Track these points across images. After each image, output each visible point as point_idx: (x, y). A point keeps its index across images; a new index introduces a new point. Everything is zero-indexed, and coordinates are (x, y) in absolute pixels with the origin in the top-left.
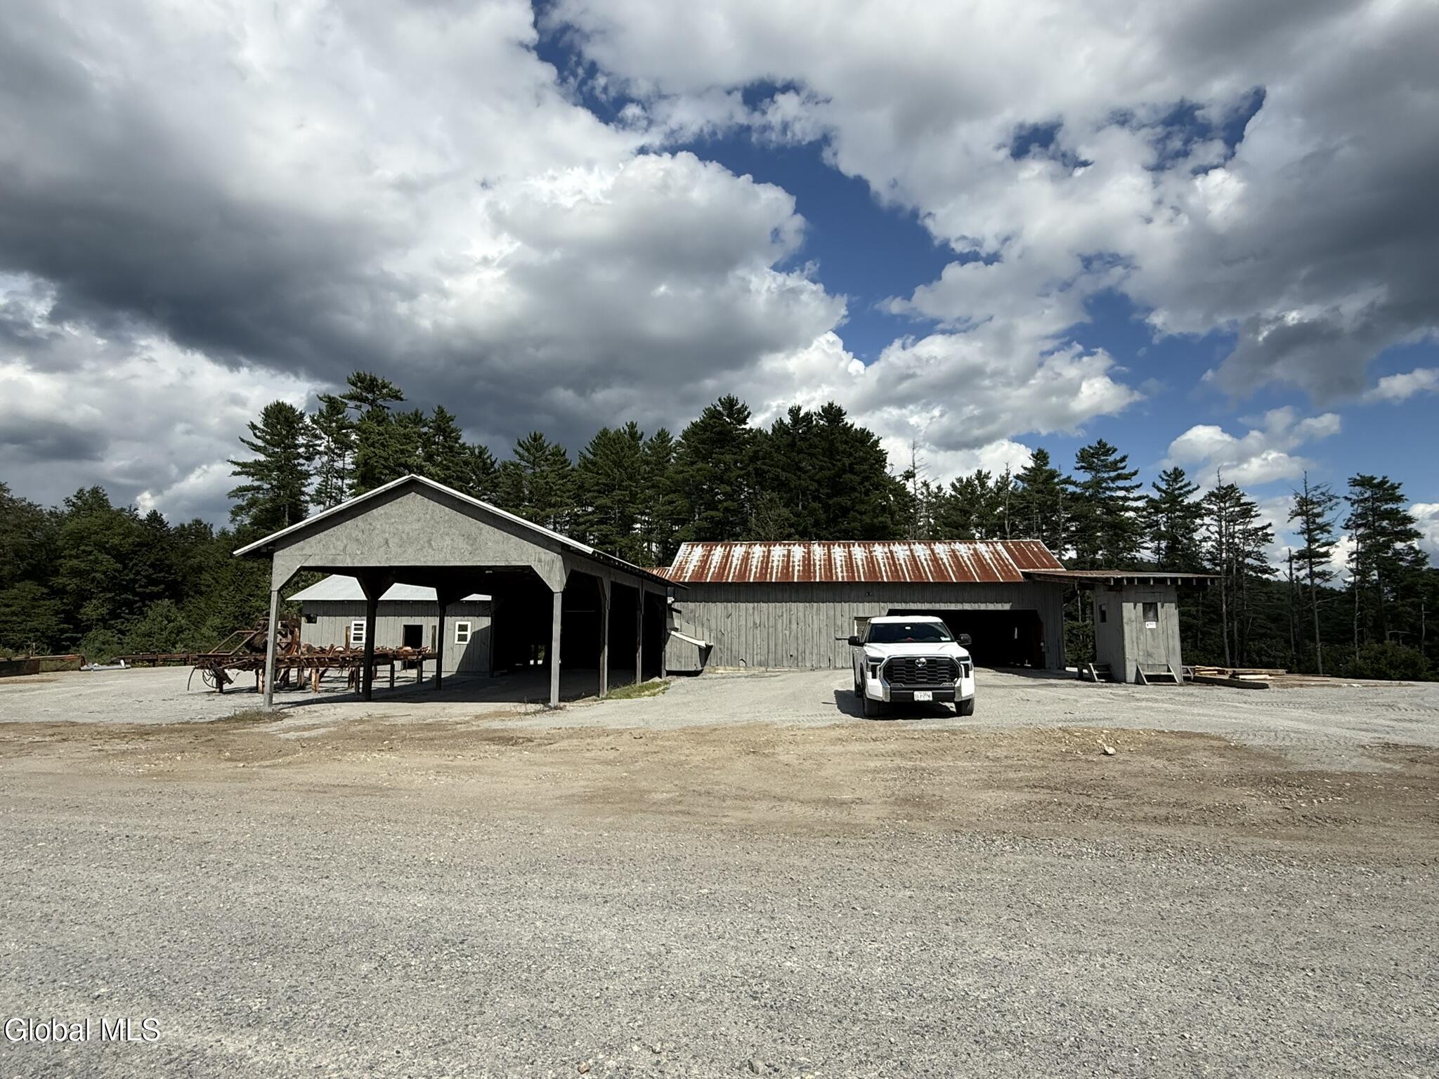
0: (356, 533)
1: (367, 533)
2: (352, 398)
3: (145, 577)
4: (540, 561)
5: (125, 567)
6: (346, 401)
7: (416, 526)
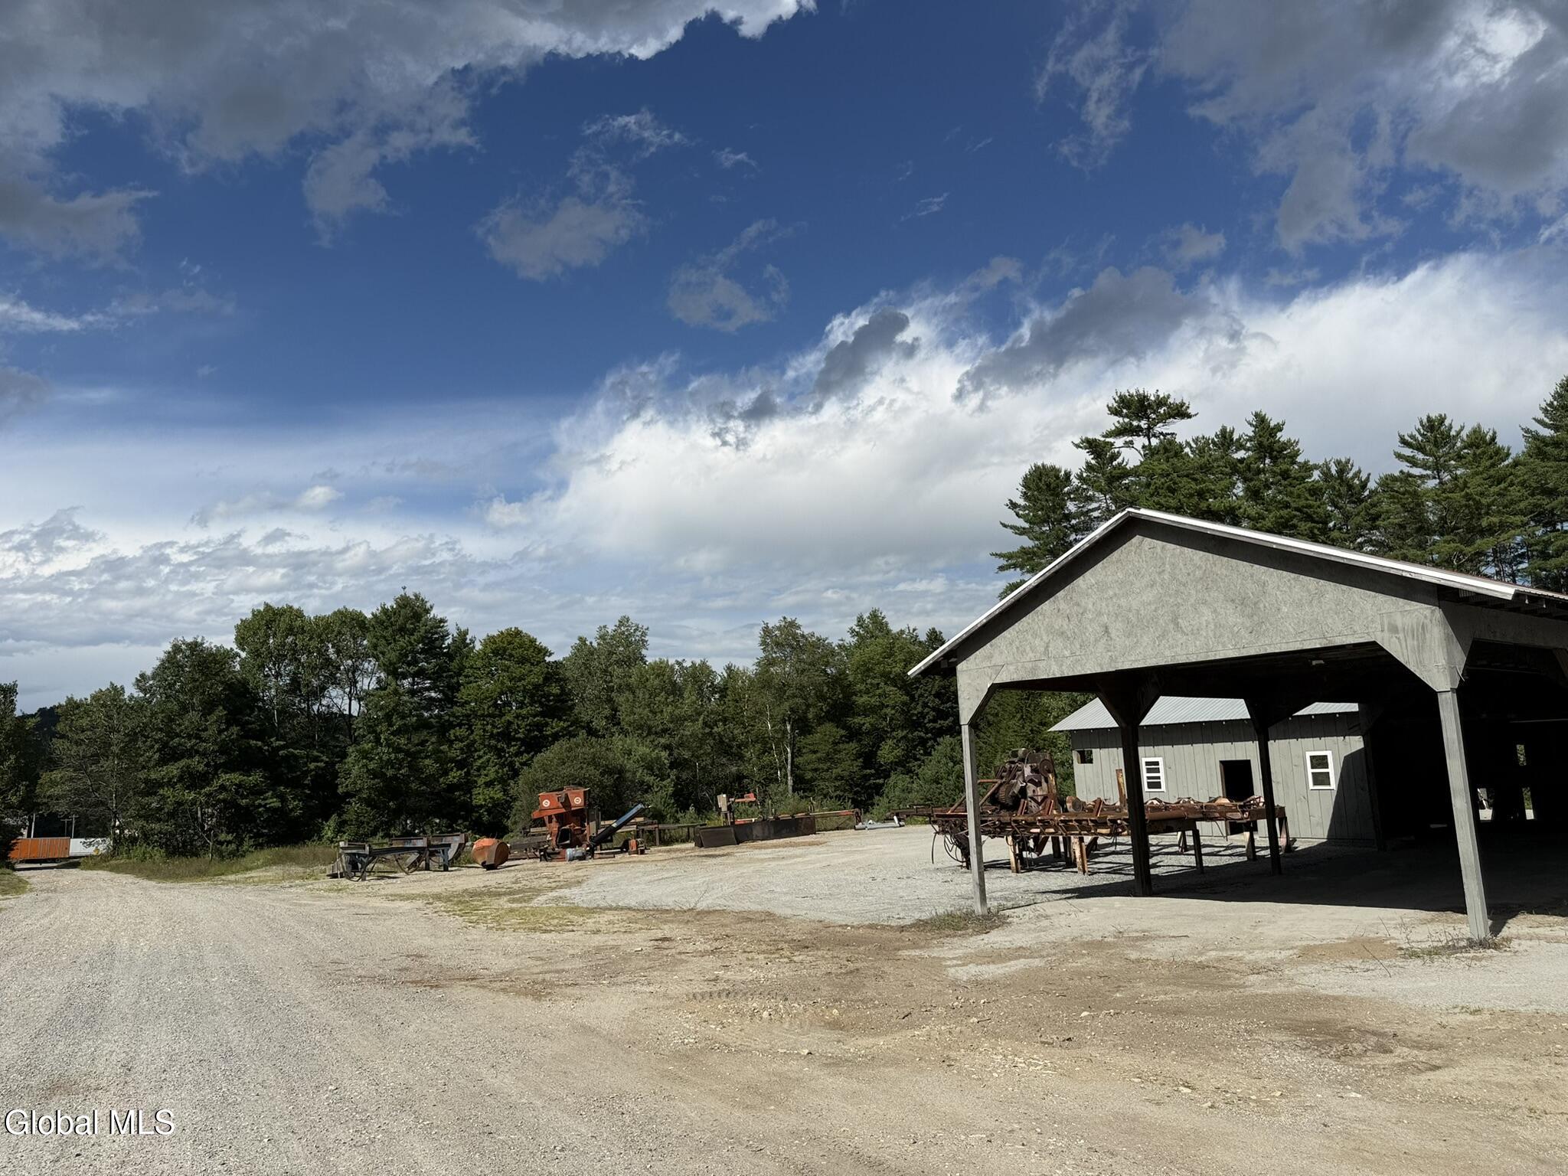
0: (1060, 623)
1: (1075, 620)
2: (1119, 432)
3: (933, 709)
4: (1394, 629)
5: (912, 698)
6: (1111, 440)
7: (1149, 596)
